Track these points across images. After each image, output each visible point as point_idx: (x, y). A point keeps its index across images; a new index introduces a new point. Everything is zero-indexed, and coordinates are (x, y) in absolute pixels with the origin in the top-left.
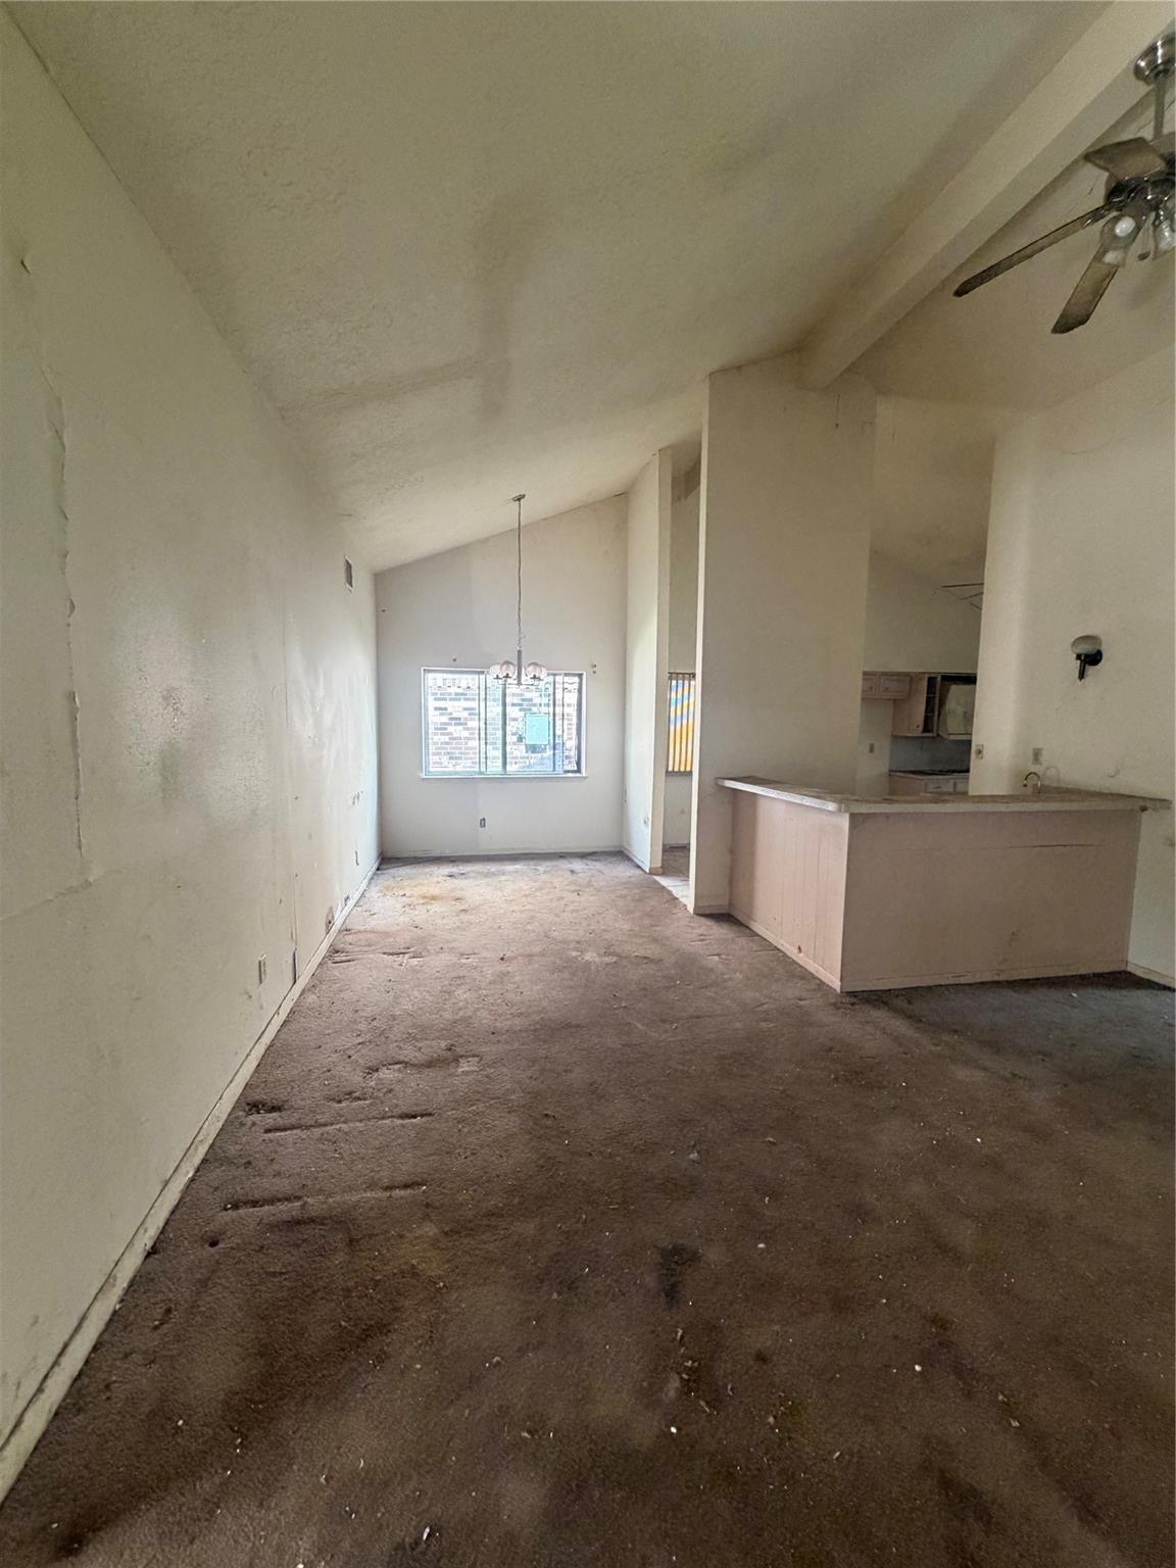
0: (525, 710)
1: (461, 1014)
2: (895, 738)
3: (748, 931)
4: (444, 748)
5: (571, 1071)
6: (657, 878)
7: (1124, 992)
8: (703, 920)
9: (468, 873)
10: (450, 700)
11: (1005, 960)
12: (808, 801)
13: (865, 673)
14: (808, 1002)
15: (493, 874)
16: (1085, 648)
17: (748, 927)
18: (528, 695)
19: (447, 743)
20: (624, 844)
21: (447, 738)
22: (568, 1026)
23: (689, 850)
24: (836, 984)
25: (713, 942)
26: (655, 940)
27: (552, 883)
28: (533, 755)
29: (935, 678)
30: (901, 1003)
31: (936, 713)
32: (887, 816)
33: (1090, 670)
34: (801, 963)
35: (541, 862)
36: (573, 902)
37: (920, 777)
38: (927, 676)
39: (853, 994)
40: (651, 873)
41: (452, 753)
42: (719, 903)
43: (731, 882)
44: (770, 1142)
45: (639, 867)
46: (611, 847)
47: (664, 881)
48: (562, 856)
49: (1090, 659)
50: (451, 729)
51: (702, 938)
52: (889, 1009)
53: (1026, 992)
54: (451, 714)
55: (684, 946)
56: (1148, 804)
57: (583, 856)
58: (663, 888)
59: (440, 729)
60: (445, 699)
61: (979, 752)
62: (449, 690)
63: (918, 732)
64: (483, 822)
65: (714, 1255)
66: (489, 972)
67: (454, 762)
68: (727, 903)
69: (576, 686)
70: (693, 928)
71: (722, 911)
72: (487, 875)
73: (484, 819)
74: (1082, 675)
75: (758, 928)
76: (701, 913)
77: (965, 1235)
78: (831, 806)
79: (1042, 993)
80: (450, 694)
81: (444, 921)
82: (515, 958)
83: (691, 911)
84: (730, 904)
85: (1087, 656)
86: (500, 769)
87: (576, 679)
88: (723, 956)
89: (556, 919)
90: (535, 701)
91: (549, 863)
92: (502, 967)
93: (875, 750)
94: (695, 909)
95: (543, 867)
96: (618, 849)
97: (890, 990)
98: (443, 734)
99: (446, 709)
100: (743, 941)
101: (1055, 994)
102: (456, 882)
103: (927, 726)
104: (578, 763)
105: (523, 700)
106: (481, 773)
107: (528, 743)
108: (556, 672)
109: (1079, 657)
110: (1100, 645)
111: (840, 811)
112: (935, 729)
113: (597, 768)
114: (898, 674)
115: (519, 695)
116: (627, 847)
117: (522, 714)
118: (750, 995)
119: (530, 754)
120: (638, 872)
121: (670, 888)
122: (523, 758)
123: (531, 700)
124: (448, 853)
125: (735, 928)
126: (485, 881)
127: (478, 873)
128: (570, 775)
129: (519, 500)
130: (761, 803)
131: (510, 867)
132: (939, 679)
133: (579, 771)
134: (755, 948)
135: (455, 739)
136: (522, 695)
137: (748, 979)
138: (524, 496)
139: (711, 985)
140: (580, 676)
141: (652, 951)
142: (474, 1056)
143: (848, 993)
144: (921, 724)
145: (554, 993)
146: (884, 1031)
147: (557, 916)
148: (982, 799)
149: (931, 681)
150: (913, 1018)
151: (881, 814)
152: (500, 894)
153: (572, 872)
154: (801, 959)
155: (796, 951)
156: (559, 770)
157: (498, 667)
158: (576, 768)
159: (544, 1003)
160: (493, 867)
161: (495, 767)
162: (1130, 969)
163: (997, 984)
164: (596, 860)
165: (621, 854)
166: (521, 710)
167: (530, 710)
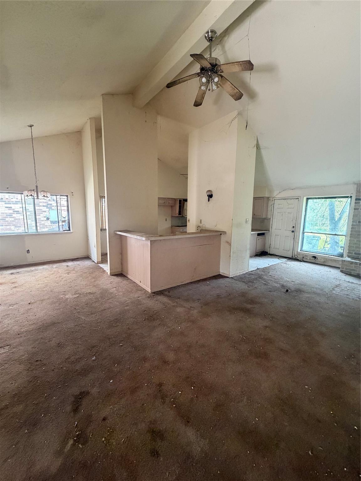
0: (49, 208)
1: (4, 329)
2: (172, 217)
3: (127, 278)
4: (12, 223)
5: (51, 341)
6: (99, 265)
7: (219, 280)
8: (113, 277)
9: (20, 272)
10: (13, 204)
11: (193, 276)
12: (139, 237)
13: (158, 198)
14: (141, 298)
15: (33, 271)
16: (209, 193)
17: (127, 277)
18: (50, 202)
19: (13, 221)
20: (89, 254)
21: (13, 219)
22: (54, 323)
23: (107, 255)
24: (150, 291)
25: (115, 284)
26: (94, 286)
27: (58, 271)
28: (54, 225)
29: (181, 200)
30: (167, 293)
31: (182, 210)
32: (160, 240)
33: (211, 199)
34: (141, 286)
35: (55, 264)
36: (65, 277)
37: (178, 228)
38: (179, 199)
39: (154, 293)
40: (97, 263)
41: (16, 225)
42: (118, 271)
43: (122, 264)
44: (121, 346)
45: (94, 261)
46: (85, 255)
47: (101, 265)
48: (65, 261)
49: (210, 196)
50: (14, 215)
51: (111, 283)
52: (164, 295)
53: (198, 284)
54: (13, 209)
55: (105, 287)
56: (222, 233)
57: (73, 260)
58: (101, 268)
59: (9, 215)
60: (10, 204)
61: (189, 221)
62: (12, 200)
63: (177, 215)
64: (28, 251)
65: (94, 391)
66: (22, 310)
67: (17, 228)
68: (121, 270)
69: (66, 199)
70: (109, 280)
71: (119, 273)
72: (28, 272)
73: (29, 250)
74: (209, 201)
75: (129, 277)
76: (113, 275)
77: (171, 356)
78: (144, 239)
79: (201, 283)
80: (13, 201)
81: (4, 293)
82: (36, 302)
83: (109, 274)
84: (122, 271)
85: (209, 195)
86: (35, 231)
87: (66, 197)
88: (117, 288)
89: (57, 285)
90: (53, 205)
91: (58, 264)
92: (30, 307)
93: (167, 220)
94: (110, 274)
95: (55, 266)
96: (87, 256)
97: (164, 290)
98: (11, 218)
99: (11, 207)
100: (125, 282)
101: (204, 283)
102: (13, 276)
103: (180, 213)
104: (69, 228)
105: (48, 204)
106: (26, 233)
107: (51, 220)
108: (57, 194)
109: (208, 196)
110: (212, 193)
111: (146, 240)
112: (182, 214)
113: (76, 229)
114: (172, 199)
115: (45, 202)
116: (90, 255)
117: (48, 209)
118: (123, 299)
119: (53, 224)
120: (93, 263)
121: (103, 268)
122: (49, 226)
123: (51, 204)
124: (12, 264)
125: (123, 278)
126: (28, 274)
127: (26, 271)
128: (66, 232)
129: (31, 126)
130: (128, 238)
131: (41, 267)
132: (182, 200)
133: (69, 230)
134: (128, 283)
135: (16, 219)
136: (47, 202)
137: (124, 294)
138: (33, 126)
139: (111, 298)
140: (67, 196)
141: (93, 290)
142: (7, 346)
143: (152, 293)
144: (178, 213)
145: (50, 313)
146: (161, 302)
147: (57, 283)
148: (189, 234)
149: (180, 201)
150: (169, 297)
151: (159, 240)
152: (34, 278)
153: (67, 266)
154: (141, 284)
155: (140, 282)
156: (61, 229)
157: (26, 192)
158: (68, 229)
159: (45, 318)
160: (33, 268)
161: (32, 230)
162: (220, 273)
163: (191, 283)
164: (78, 261)
165: (88, 258)
166: (47, 208)
167: (51, 208)
